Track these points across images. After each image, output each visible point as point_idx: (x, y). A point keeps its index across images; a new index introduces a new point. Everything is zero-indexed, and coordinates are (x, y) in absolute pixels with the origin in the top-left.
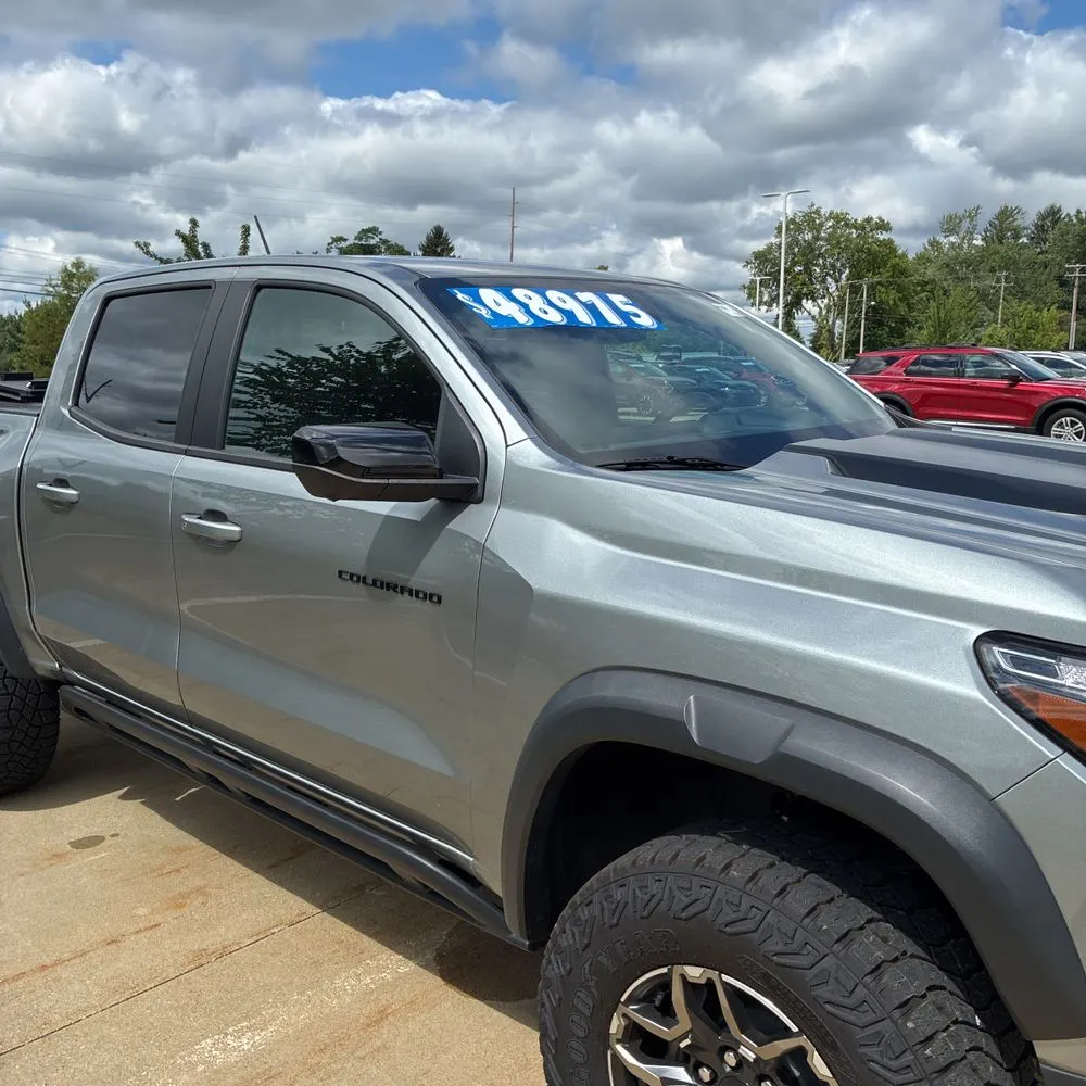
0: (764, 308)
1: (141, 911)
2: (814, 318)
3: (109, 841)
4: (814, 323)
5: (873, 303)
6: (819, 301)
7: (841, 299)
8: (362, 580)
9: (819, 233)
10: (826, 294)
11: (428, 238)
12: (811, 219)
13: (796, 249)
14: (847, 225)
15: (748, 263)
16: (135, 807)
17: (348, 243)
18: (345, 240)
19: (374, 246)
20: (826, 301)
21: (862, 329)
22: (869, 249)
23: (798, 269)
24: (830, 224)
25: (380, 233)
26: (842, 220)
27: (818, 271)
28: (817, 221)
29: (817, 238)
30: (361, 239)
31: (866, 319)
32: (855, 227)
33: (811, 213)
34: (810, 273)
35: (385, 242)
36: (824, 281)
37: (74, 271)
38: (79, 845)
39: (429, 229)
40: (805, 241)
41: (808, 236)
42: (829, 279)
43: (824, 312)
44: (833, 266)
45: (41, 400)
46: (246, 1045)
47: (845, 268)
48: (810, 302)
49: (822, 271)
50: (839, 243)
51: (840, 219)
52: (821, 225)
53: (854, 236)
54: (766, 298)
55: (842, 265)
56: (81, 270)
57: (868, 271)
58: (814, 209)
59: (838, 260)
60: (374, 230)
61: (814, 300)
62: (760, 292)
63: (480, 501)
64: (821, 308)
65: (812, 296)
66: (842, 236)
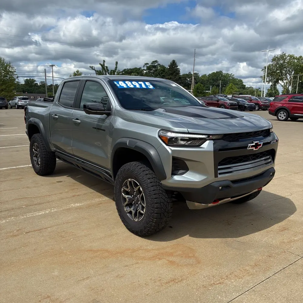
0: (267, 83)
1: (66, 190)
2: (282, 86)
3: (63, 182)
4: (282, 87)
5: (301, 81)
6: (284, 81)
7: (291, 80)
8: (96, 128)
9: (285, 61)
10: (287, 79)
11: (171, 63)
12: (282, 57)
13: (278, 66)
14: (294, 58)
15: (263, 70)
16: (69, 178)
17: (149, 65)
18: (148, 64)
19: (156, 66)
20: (286, 81)
21: (297, 89)
22: (300, 65)
23: (278, 71)
24: (288, 58)
25: (158, 62)
26: (292, 57)
27: (284, 72)
28: (285, 57)
29: (284, 62)
30: (152, 64)
31: (298, 86)
32: (296, 59)
33: (283, 55)
34: (282, 73)
35: (159, 64)
36: (286, 75)
37: (77, 73)
38: (58, 182)
39: (171, 61)
40: (280, 63)
41: (282, 62)
42: (288, 74)
43: (285, 84)
44: (289, 70)
45: (53, 101)
46: (78, 205)
47: (293, 71)
48: (281, 81)
49: (285, 72)
50: (291, 63)
51: (291, 57)
52: (286, 58)
53: (296, 61)
54: (268, 80)
55: (292, 70)
56: (78, 73)
57: (300, 72)
58: (284, 54)
59: (290, 69)
60: (156, 61)
61: (282, 81)
62: (267, 78)
63: (111, 115)
64: (284, 83)
65: (282, 80)
66: (292, 61)
